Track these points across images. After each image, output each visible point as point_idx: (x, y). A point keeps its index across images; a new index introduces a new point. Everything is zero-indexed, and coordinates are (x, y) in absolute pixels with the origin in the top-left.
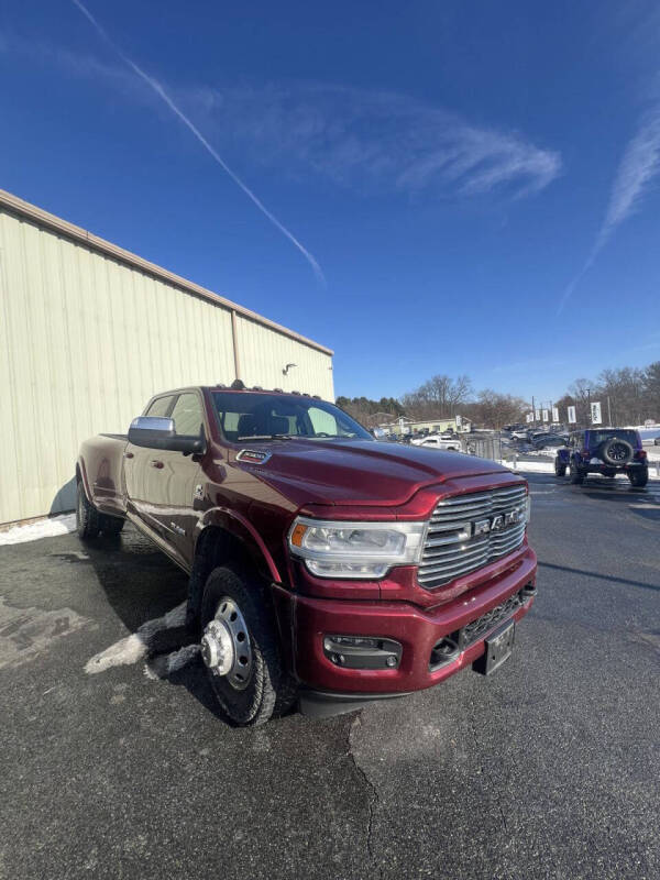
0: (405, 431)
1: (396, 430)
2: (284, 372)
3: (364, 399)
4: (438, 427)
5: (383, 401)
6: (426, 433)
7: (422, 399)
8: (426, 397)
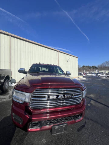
0: (97, 72)
1: (95, 72)
2: (68, 61)
3: (88, 66)
4: (106, 72)
5: (93, 66)
6: (103, 73)
7: (102, 66)
8: (103, 65)
